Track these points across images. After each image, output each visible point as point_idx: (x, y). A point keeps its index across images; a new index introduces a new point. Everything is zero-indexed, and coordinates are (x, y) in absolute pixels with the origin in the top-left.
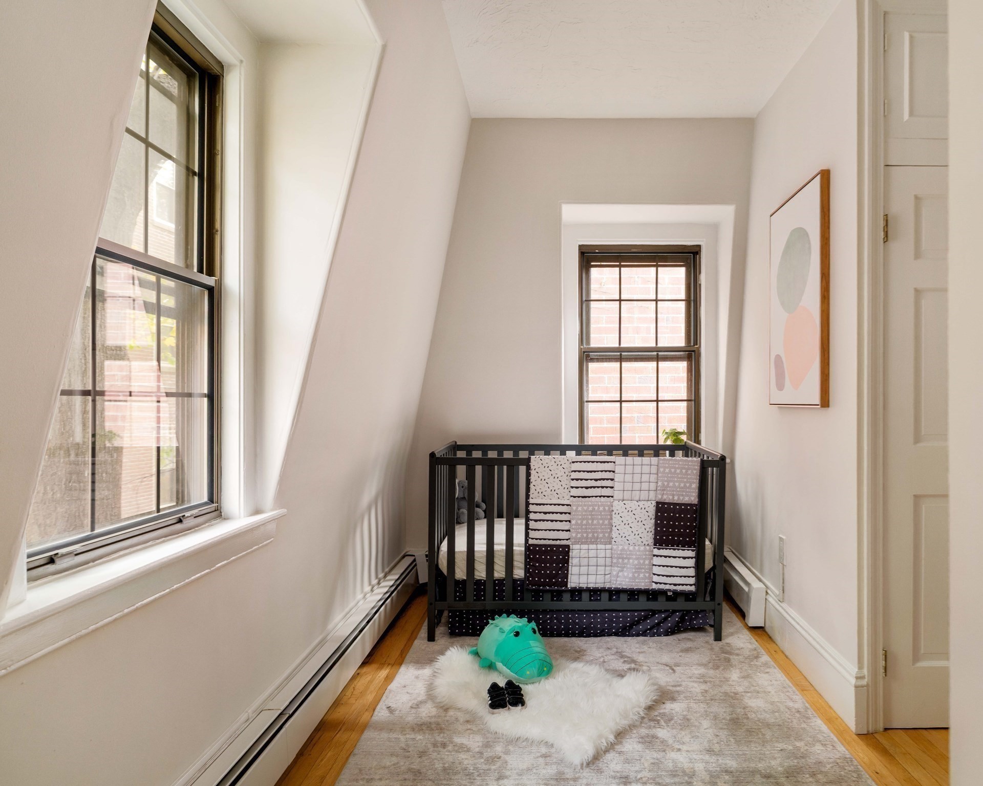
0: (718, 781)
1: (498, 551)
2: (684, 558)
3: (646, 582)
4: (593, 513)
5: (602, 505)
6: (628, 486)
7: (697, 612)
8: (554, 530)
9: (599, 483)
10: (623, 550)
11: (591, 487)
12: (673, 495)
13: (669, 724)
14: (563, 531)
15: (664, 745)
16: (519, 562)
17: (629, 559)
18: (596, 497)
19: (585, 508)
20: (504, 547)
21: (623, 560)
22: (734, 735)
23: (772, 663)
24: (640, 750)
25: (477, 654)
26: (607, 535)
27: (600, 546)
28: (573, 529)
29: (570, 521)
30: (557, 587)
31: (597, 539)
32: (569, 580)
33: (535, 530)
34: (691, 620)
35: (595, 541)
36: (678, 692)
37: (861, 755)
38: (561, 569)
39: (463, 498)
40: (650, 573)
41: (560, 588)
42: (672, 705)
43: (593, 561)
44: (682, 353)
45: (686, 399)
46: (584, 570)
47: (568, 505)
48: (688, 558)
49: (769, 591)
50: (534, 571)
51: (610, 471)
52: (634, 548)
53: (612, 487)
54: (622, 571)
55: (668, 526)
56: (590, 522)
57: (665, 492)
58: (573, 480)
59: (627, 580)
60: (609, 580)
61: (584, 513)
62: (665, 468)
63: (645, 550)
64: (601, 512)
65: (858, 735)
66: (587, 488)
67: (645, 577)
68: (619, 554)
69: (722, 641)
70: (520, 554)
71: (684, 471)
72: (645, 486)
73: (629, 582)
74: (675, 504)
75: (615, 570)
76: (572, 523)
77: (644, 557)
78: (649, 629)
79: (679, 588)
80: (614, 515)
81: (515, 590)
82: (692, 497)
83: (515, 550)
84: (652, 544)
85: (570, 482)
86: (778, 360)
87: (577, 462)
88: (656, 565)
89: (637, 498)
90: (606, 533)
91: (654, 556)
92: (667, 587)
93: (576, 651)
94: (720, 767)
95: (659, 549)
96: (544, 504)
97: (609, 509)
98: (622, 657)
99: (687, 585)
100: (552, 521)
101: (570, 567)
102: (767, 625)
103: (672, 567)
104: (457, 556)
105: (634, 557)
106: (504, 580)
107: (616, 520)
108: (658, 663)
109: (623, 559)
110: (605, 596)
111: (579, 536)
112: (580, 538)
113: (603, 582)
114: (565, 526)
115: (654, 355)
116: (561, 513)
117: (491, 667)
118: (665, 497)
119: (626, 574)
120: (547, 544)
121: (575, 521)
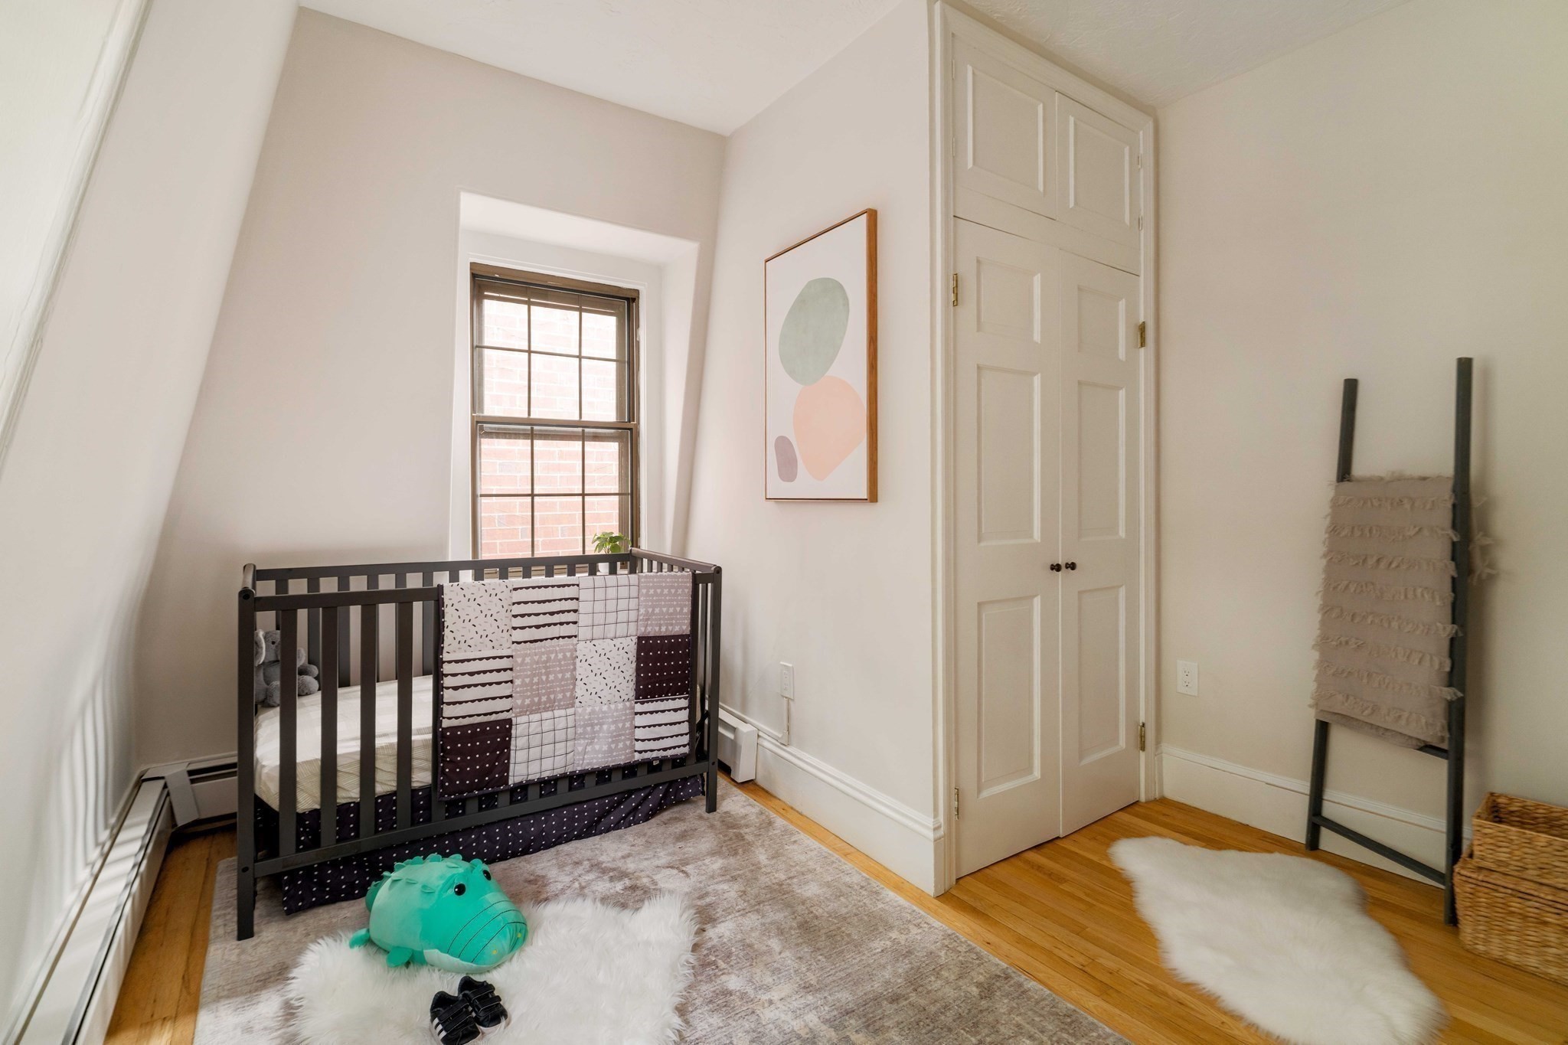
0: (848, 1034)
1: (382, 748)
2: (675, 710)
3: (627, 754)
4: (548, 664)
5: (562, 651)
6: (599, 619)
7: (685, 780)
8: (486, 699)
9: (556, 618)
10: (593, 712)
11: (544, 626)
12: (660, 626)
13: (732, 963)
14: (501, 698)
15: (747, 1002)
16: (421, 759)
17: (601, 724)
18: (552, 639)
19: (536, 658)
20: (395, 740)
21: (593, 728)
22: (819, 949)
23: (791, 827)
24: (721, 1025)
25: (369, 942)
26: (568, 694)
27: (557, 713)
28: (517, 692)
29: (511, 681)
30: (492, 788)
31: (554, 702)
32: (511, 774)
33: (454, 703)
34: (677, 791)
35: (550, 706)
36: (710, 905)
37: (957, 924)
38: (498, 758)
39: (274, 662)
40: (631, 740)
41: (496, 789)
42: (717, 930)
43: (548, 738)
44: (613, 431)
45: (617, 492)
46: (535, 752)
47: (508, 657)
48: (681, 709)
49: (761, 734)
50: (452, 771)
51: (572, 599)
52: (609, 708)
53: (575, 623)
54: (591, 743)
55: (654, 669)
56: (544, 678)
57: (649, 622)
58: (515, 616)
59: (600, 756)
60: (572, 761)
61: (534, 666)
62: (648, 588)
63: (625, 708)
64: (560, 661)
65: (938, 898)
66: (538, 627)
67: (625, 747)
68: (586, 720)
69: (718, 811)
70: (425, 746)
71: (673, 591)
72: (623, 616)
73: (602, 758)
74: (662, 638)
75: (580, 745)
76: (516, 684)
77: (624, 718)
78: (624, 818)
79: (669, 753)
80: (578, 664)
81: (415, 808)
82: (683, 627)
83: (414, 741)
84: (634, 698)
85: (511, 620)
86: (783, 445)
87: (521, 588)
88: (639, 727)
89: (612, 635)
90: (567, 692)
91: (636, 714)
92: (655, 754)
93: (530, 882)
94: (837, 1009)
95: (642, 703)
96: (469, 660)
97: (572, 655)
98: (604, 871)
99: (679, 747)
100: (483, 685)
101: (512, 753)
102: (758, 778)
103: (660, 725)
104: (299, 770)
105: (610, 720)
106: (394, 793)
107: (581, 670)
108: (658, 867)
109: (592, 725)
110: (563, 786)
111: (527, 702)
112: (528, 705)
113: (564, 765)
114: (505, 690)
115: (578, 432)
116: (498, 671)
117: (412, 961)
118: (649, 629)
119: (597, 747)
120: (476, 722)
121: (520, 680)
